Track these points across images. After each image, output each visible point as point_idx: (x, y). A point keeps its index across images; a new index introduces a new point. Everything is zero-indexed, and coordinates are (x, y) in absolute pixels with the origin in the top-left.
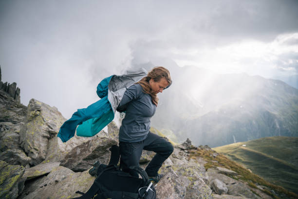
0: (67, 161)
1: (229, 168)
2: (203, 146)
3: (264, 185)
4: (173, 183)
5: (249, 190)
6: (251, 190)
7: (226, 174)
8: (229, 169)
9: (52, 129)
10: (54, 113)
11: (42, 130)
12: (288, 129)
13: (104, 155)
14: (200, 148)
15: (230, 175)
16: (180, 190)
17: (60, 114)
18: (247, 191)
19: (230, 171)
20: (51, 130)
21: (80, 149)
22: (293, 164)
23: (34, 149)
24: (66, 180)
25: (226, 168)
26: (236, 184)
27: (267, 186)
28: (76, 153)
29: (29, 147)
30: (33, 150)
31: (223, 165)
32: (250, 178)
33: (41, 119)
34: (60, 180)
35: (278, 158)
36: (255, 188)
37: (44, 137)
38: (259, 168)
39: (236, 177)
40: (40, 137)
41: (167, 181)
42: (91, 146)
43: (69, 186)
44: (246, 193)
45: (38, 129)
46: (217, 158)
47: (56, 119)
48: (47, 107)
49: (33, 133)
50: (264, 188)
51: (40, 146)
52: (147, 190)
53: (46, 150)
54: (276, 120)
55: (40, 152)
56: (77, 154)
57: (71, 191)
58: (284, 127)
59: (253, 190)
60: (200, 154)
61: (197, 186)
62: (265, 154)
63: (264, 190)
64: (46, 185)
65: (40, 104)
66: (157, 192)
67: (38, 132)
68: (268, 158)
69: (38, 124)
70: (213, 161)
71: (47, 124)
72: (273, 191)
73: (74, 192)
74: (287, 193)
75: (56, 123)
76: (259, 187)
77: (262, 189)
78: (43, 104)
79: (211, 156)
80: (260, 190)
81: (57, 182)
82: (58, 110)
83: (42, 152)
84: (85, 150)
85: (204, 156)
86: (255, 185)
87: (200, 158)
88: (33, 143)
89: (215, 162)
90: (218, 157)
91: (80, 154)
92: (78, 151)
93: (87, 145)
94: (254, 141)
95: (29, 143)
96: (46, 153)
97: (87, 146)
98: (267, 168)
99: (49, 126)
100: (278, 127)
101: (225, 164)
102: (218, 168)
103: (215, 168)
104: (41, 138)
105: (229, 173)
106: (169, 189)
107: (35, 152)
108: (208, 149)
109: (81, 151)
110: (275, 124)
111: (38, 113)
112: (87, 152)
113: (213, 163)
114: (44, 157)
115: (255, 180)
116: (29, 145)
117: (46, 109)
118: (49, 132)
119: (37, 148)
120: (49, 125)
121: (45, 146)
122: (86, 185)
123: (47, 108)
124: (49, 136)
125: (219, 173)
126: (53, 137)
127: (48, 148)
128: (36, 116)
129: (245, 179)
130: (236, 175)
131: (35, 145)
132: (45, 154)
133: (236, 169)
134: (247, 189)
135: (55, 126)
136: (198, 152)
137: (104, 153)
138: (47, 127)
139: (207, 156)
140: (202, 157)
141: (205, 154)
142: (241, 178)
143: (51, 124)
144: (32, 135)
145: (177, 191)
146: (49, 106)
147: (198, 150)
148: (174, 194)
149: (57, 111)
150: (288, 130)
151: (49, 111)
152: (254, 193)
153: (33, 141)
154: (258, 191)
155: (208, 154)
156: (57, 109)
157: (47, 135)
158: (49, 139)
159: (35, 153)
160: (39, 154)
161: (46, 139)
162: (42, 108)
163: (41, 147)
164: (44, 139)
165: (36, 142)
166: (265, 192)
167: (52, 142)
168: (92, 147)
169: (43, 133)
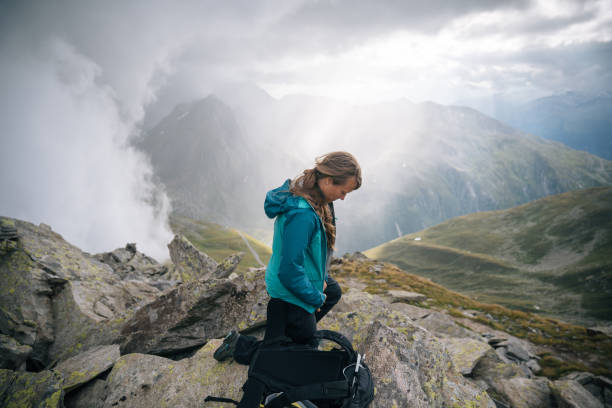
0: (129, 339)
1: (409, 288)
2: (352, 254)
3: (473, 309)
4: (391, 346)
5: (453, 323)
6: (456, 323)
7: (406, 301)
8: (409, 291)
9: (54, 274)
10: (47, 237)
11: (33, 282)
12: (491, 196)
13: (211, 314)
14: (347, 260)
15: (414, 301)
16: (408, 356)
17: (59, 238)
18: (451, 326)
19: (412, 294)
20: (52, 276)
21: (156, 311)
22: (504, 259)
23: (24, 324)
24: (163, 379)
25: (404, 289)
26: (429, 317)
27: (477, 309)
28: (148, 319)
29: (10, 322)
30: (22, 328)
31: (397, 286)
32: (448, 301)
33: (25, 257)
34: (152, 382)
35: (479, 252)
36: (461, 316)
37: (40, 294)
38: (448, 276)
39: (425, 303)
40: (32, 296)
41: (380, 345)
42: (181, 301)
43: (178, 391)
44: (450, 329)
45: (22, 280)
46: (383, 273)
47: (55, 250)
48: (29, 227)
49: (12, 290)
50: (475, 314)
51: (36, 314)
52: (357, 370)
53: (51, 321)
54: (468, 183)
55: (40, 328)
56: (152, 320)
57: (190, 399)
58: (484, 193)
59: (459, 320)
60: (350, 271)
61: (419, 342)
62: (456, 250)
63: (476, 317)
64: (124, 399)
65: (12, 224)
66: (370, 367)
67: (24, 287)
68: (461, 255)
69: (20, 269)
70: (377, 281)
71: (40, 266)
72: (489, 315)
73: (201, 400)
74: (510, 314)
75: (58, 260)
76: (465, 313)
77: (472, 316)
78: (19, 223)
79: (371, 271)
80: (470, 318)
81: (145, 387)
82: (53, 229)
83: (44, 328)
84: (167, 311)
85: (358, 274)
86: (457, 311)
87: (352, 279)
88: (18, 313)
89: (381, 281)
90: (385, 271)
91: (159, 321)
92: (153, 315)
93: (170, 300)
94: (435, 229)
95: (10, 314)
96: (54, 328)
97: (173, 303)
98: (462, 274)
99: (45, 269)
100: (473, 195)
101: (400, 283)
102: (391, 292)
103: (385, 293)
104: (33, 299)
105: (411, 298)
106: (388, 358)
107: (28, 331)
108: (362, 260)
109: (161, 315)
110: (468, 191)
111: (13, 244)
112: (175, 314)
113: (379, 284)
114: (51, 337)
115: (457, 303)
116: (11, 320)
117: (27, 232)
118: (49, 282)
119: (31, 321)
120: (45, 265)
121: (46, 314)
122: (218, 382)
123: (30, 230)
124: (50, 290)
125: (394, 302)
126: (59, 291)
127: (54, 317)
128: (10, 251)
129: (440, 304)
130: (424, 299)
131: (25, 316)
132: (50, 330)
133: (422, 287)
134: (449, 322)
135: (59, 266)
136: (347, 268)
137: (210, 311)
138: (42, 271)
139: (364, 273)
140: (355, 276)
141: (360, 270)
142: (432, 304)
143: (50, 265)
144: (10, 294)
145: (402, 358)
146: (33, 225)
147: (345, 264)
148: (399, 365)
149: (53, 233)
150: (490, 200)
151: (35, 237)
152: (461, 325)
153: (16, 308)
154: (466, 322)
155: (364, 269)
156: (50, 228)
157: (45, 289)
158: (50, 296)
159: (28, 333)
160: (37, 332)
161: (46, 299)
162: (20, 231)
163: (39, 318)
164: (41, 299)
165: (25, 309)
166: (478, 321)
167: (60, 302)
168: (183, 303)
169: (36, 287)
